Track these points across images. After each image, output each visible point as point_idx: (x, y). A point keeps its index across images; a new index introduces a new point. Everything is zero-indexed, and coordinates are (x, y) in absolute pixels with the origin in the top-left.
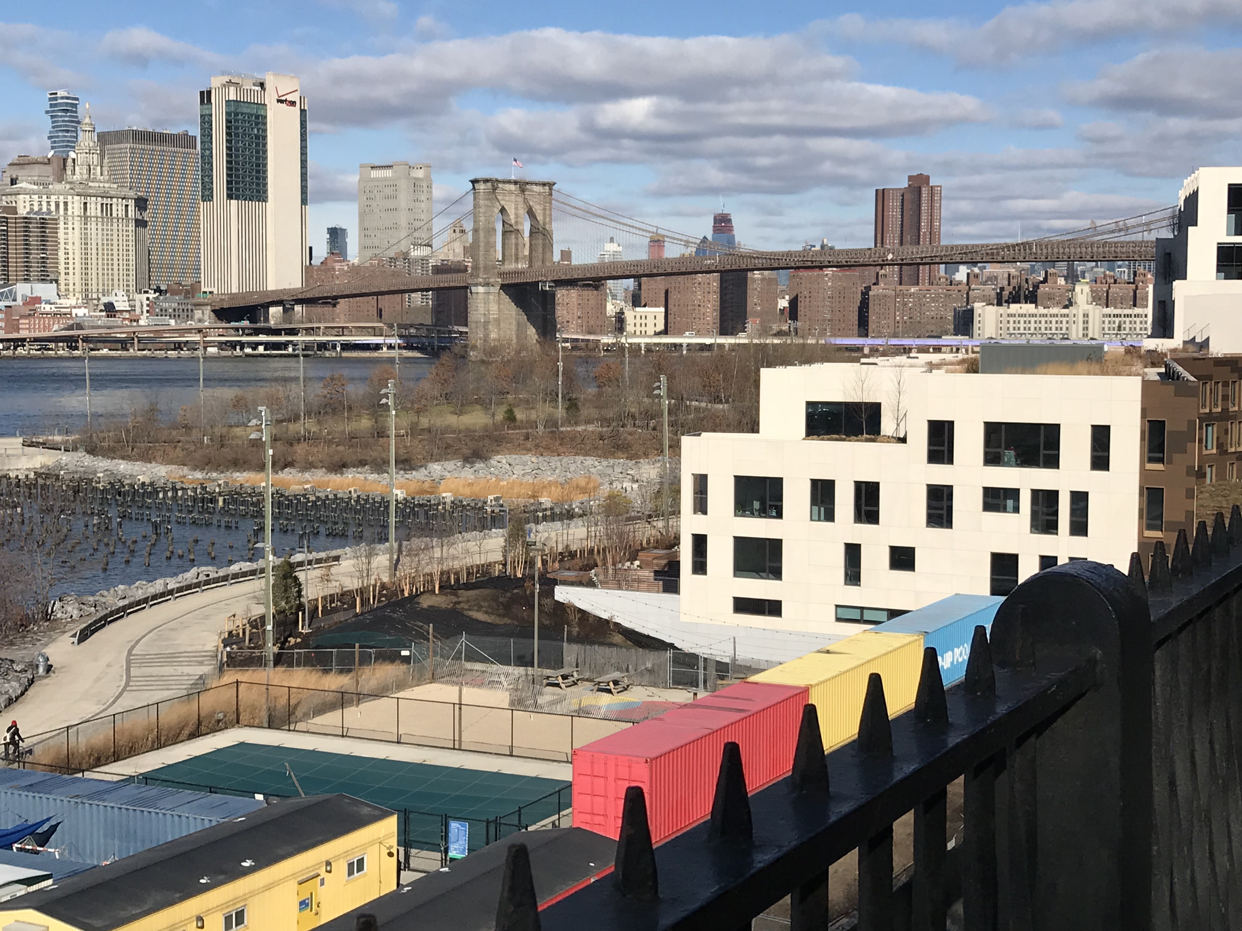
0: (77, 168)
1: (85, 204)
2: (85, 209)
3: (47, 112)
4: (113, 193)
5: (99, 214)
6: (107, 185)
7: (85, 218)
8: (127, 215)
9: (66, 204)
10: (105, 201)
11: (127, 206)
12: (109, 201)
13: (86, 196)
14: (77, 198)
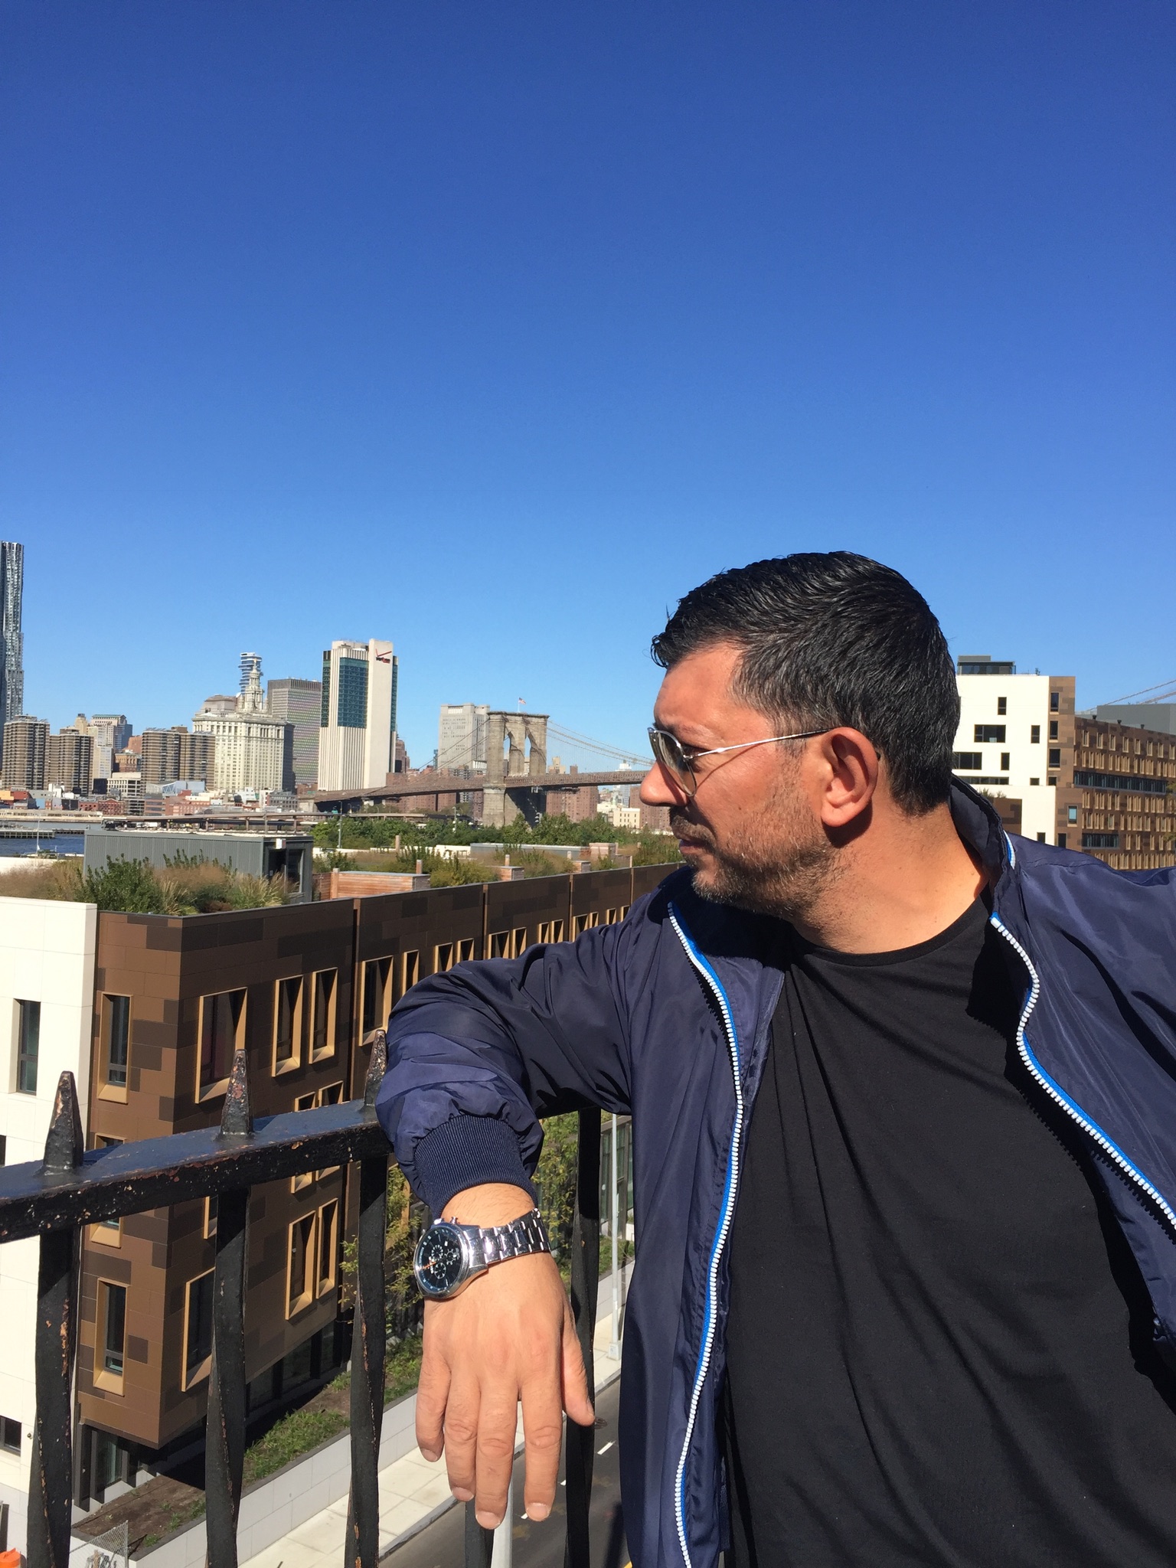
0: (246, 703)
1: (249, 728)
2: (249, 732)
3: (239, 667)
4: (269, 721)
5: (259, 736)
6: (265, 716)
7: (249, 738)
8: (278, 737)
9: (236, 727)
10: (263, 726)
11: (279, 730)
12: (266, 727)
13: (250, 723)
14: (244, 724)
